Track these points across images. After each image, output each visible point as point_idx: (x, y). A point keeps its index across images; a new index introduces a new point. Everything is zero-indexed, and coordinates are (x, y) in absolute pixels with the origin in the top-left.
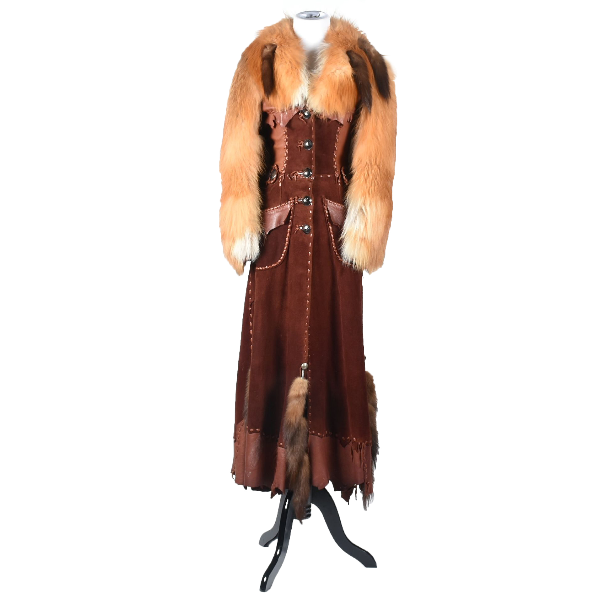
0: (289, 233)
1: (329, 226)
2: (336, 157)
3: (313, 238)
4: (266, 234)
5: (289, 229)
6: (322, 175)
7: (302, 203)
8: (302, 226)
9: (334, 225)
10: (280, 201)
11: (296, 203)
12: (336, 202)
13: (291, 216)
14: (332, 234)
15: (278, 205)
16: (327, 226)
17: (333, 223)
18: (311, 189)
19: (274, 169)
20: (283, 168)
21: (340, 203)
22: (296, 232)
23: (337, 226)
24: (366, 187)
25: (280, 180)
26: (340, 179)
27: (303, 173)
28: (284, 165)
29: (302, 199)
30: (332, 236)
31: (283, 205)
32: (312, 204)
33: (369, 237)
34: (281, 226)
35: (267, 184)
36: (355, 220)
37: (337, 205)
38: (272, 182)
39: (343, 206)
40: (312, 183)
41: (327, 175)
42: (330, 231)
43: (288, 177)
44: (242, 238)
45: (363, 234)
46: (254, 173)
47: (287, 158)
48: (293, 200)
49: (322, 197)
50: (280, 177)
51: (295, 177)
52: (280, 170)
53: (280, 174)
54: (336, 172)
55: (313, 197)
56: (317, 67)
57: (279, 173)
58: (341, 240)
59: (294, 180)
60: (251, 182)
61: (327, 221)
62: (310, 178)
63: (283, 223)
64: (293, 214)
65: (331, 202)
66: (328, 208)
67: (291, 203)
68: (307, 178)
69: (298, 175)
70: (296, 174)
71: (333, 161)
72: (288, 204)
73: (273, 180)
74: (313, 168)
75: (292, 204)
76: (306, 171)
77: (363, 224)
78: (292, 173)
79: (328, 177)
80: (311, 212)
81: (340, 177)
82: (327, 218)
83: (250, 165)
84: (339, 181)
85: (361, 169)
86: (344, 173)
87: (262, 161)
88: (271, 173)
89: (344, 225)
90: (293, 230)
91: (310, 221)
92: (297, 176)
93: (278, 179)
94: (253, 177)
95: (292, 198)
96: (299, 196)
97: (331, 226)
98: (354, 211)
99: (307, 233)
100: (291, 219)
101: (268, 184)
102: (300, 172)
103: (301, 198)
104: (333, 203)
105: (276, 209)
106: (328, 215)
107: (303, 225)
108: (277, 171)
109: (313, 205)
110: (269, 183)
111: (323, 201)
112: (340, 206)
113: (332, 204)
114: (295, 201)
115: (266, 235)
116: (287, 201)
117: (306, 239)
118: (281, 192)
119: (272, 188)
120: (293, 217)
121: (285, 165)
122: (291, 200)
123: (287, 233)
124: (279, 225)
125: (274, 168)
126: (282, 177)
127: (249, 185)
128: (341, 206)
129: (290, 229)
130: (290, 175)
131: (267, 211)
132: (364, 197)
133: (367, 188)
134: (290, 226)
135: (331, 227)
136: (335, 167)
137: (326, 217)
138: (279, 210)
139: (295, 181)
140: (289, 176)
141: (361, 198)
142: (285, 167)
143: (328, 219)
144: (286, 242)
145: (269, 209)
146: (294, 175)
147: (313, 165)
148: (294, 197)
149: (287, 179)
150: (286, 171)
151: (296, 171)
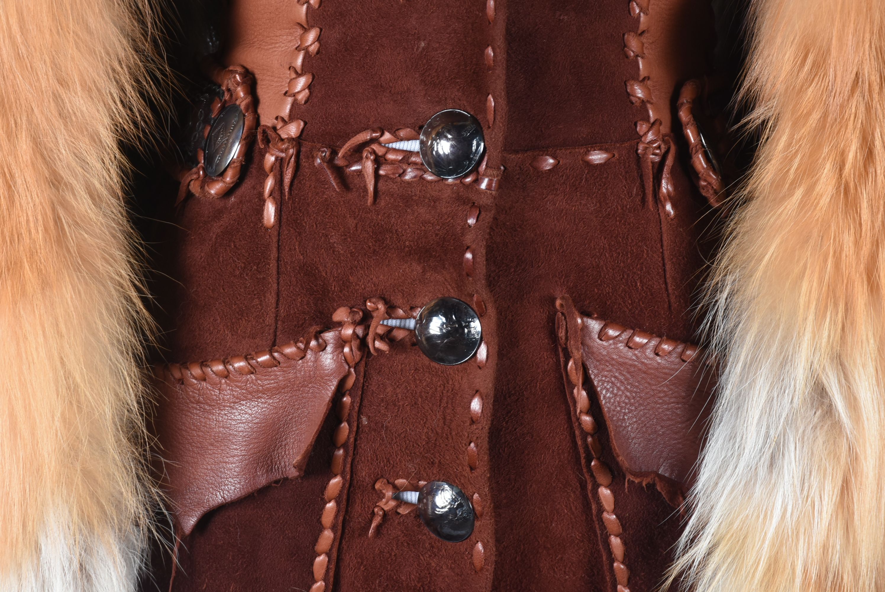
0: (334, 528)
1: (596, 486)
2: (642, 26)
4: (178, 527)
5: (331, 505)
6: (554, 158)
7: (413, 344)
8: (415, 489)
9: (631, 483)
10: (270, 320)
11: (377, 350)
12: (649, 332)
13: (345, 425)
14: (616, 536)
15: (261, 353)
16: (583, 486)
18: (482, 260)
19: (227, 96)
20: (290, 100)
21: (672, 338)
22: (379, 527)
23: (651, 486)
24: (848, 240)
25: (270, 183)
26: (672, 172)
27: (422, 143)
28: (291, 82)
29: (417, 313)
30: (615, 542)
31: (289, 350)
32: (482, 353)
33: (864, 570)
34: (277, 482)
35: (182, 194)
36: (773, 458)
37: (649, 352)
38: (215, 189)
39: (691, 353)
40: (488, 217)
41: (587, 153)
42: (605, 515)
43: (317, 171)
44: (19, 566)
45: (825, 548)
46: (95, 139)
47: (312, 36)
48: (356, 324)
49: (553, 300)
50: (270, 159)
51: (369, 166)
52: (267, 120)
53: (267, 141)
54: (642, 128)
55: (491, 311)
57: (259, 137)
59: (365, 190)
60: (69, 197)
61: (583, 455)
62: (468, 180)
63: (293, 473)
64: (360, 412)
65: (612, 332)
66: (592, 373)
67: (341, 343)
68: (450, 180)
69: (391, 156)
70: (375, 147)
71: (627, 56)
72: (322, 348)
73: (222, 174)
74: (491, 117)
75: (346, 350)
76: (440, 136)
77: (828, 487)
78: (348, 137)
79: (589, 164)
80: (476, 405)
81: (669, 162)
82: (584, 435)
83: (62, 82)
84: (666, 187)
85: (816, 116)
86: (700, 129)
87: (147, 47)
88: (207, 121)
90: (357, 508)
91: (472, 468)
92: (379, 161)
93: (253, 170)
94: (83, 162)
95: (352, 312)
96: (398, 300)
97: (607, 487)
98: (770, 400)
99: (447, 530)
100: (345, 446)
101: (190, 195)
102: (402, 133)
103: (412, 308)
104: (625, 336)
105: (240, 371)
106: (587, 419)
107: (422, 483)
108: (249, 118)
109: (494, 360)
110: (195, 188)
111: (562, 334)
112: (670, 353)
113: (621, 346)
114: (367, 328)
115: (184, 538)
116: (314, 329)
117: (446, 571)
118: (273, 264)
119: (216, 228)
120: (358, 431)
121: (302, 82)
122: (340, 324)
123: (321, 528)
124: (262, 481)
125: (229, 90)
126: (280, 162)
127: (57, 220)
128: (674, 358)
129: (338, 503)
130: (334, 153)
131: (182, 381)
132: (836, 305)
133: (857, 243)
134: (335, 481)
135: (605, 492)
136: (639, 93)
137: (577, 433)
138: (268, 383)
139: (370, 200)
140: (330, 162)
141: (820, 316)
142: (302, 97)
143: (590, 439)
144: (315, 581)
145: (196, 371)
146: (365, 155)
147: (490, 97)
148: (365, 302)
149: (313, 178)
150: (305, 123)
151: (374, 131)
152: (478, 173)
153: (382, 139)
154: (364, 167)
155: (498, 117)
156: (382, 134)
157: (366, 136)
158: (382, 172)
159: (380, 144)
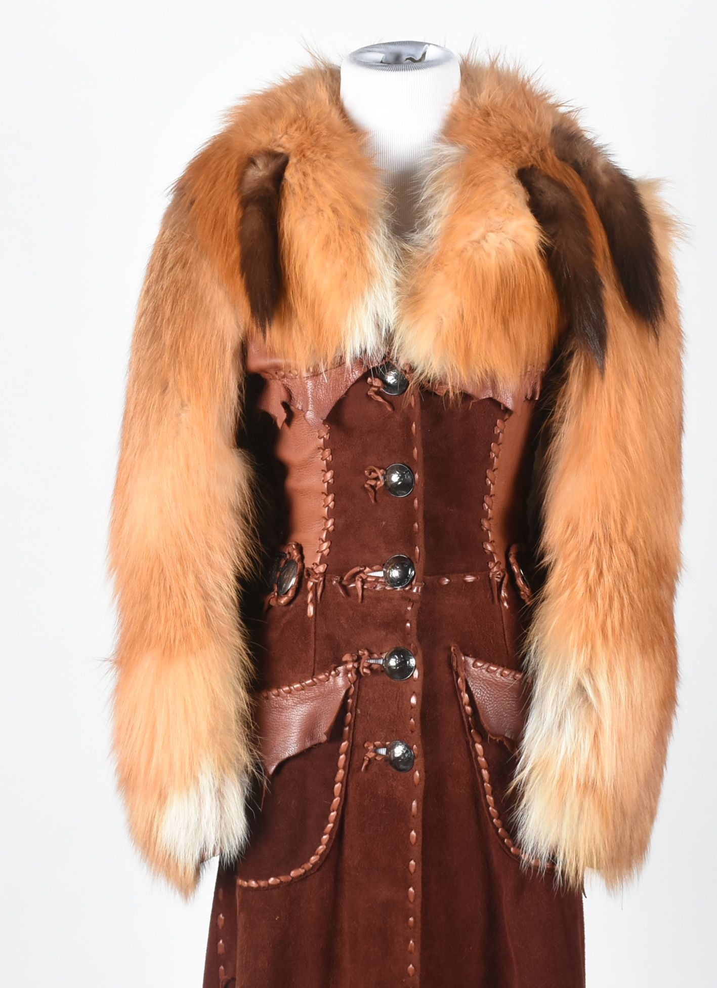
0: (344, 768)
1: (474, 743)
2: (490, 516)
3: (422, 787)
4: (266, 771)
5: (342, 757)
6: (448, 578)
7: (382, 671)
8: (384, 746)
9: (491, 739)
10: (311, 663)
11: (365, 673)
12: (499, 665)
13: (349, 714)
14: (485, 769)
15: (307, 679)
16: (468, 743)
17: (489, 735)
18: (415, 626)
19: (288, 557)
20: (320, 554)
21: (509, 668)
22: (367, 766)
23: (501, 742)
24: (592, 614)
25: (310, 596)
26: (507, 587)
27: (384, 572)
28: (321, 545)
29: (384, 656)
30: (485, 773)
31: (322, 677)
32: (416, 674)
33: (607, 777)
34: (315, 745)
35: (266, 607)
36: (560, 723)
37: (498, 675)
38: (283, 601)
39: (519, 676)
40: (417, 605)
41: (465, 576)
42: (479, 758)
43: (334, 587)
44: (188, 790)
45: (587, 768)
46: (225, 575)
47: (330, 522)
48: (354, 661)
49: (450, 648)
50: (310, 584)
51: (359, 584)
52: (308, 564)
53: (309, 575)
54: (491, 565)
55: (420, 652)
56: (423, 225)
57: (305, 573)
58: (515, 788)
59: (357, 595)
60: (212, 603)
61: (467, 727)
62: (407, 588)
63: (324, 738)
64: (356, 707)
65: (479, 664)
66: (470, 684)
67: (347, 672)
68: (399, 588)
69: (369, 579)
70: (361, 575)
71: (483, 530)
72: (338, 675)
73: (287, 593)
74: (417, 556)
75: (349, 675)
76: (394, 568)
77: (587, 735)
78: (348, 571)
79: (465, 582)
80: (413, 700)
81: (505, 581)
82: (468, 716)
83: (209, 547)
84: (504, 594)
85: (574, 554)
86: (520, 566)
87: (250, 532)
88: (278, 569)
89: (523, 738)
90: (356, 757)
91: (412, 732)
92: (364, 582)
93: (302, 590)
94: (221, 588)
95: (352, 655)
96: (374, 650)
97: (480, 743)
98: (557, 694)
99: (402, 766)
100: (349, 725)
101: (270, 607)
102: (375, 568)
103: (381, 654)
104: (485, 666)
105: (297, 690)
106: (468, 709)
107: (388, 743)
108: (300, 565)
109: (422, 677)
110: (273, 602)
111: (454, 664)
112: (508, 675)
113: (484, 671)
114: (359, 664)
115: (269, 777)
116: (333, 666)
117: (400, 788)
118: (312, 635)
119: (284, 621)
120: (356, 717)
121: (325, 545)
122: (346, 662)
123: (337, 769)
124: (308, 745)
125: (289, 553)
126: (316, 585)
127: (207, 616)
128: (510, 678)
129: (346, 755)
130: (342, 578)
131: (267, 698)
132: (587, 645)
133: (596, 615)
134: (344, 744)
135: (479, 747)
136: (489, 548)
137: (464, 715)
138: (311, 694)
139: (360, 601)
140: (340, 583)
141: (579, 654)
142: (326, 553)
143: (470, 719)
144: (334, 797)
145: (275, 692)
146: (357, 578)
147: (417, 548)
148: (358, 651)
149: (332, 591)
150: (328, 565)
151: (361, 567)
152: (412, 585)
153: (365, 571)
154: (356, 584)
155: (421, 557)
156: (365, 569)
157: (357, 569)
158: (365, 587)
159: (364, 573)
